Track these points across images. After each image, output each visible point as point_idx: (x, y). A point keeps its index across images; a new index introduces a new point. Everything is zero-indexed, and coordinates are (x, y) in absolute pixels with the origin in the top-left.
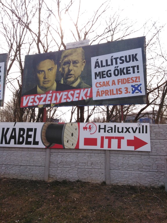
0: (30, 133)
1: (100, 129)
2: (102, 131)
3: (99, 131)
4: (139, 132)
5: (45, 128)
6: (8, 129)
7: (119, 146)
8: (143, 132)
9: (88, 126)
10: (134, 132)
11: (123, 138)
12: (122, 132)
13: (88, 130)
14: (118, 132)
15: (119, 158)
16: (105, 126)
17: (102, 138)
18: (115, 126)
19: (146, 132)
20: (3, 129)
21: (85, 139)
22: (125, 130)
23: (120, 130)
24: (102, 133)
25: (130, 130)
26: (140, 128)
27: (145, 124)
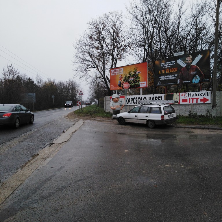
0: (160, 98)
1: (189, 95)
2: (190, 96)
3: (188, 96)
4: (206, 95)
5: (165, 96)
6: (151, 97)
7: (197, 102)
8: (207, 95)
9: (183, 94)
10: (204, 95)
11: (199, 98)
12: (198, 96)
13: (183, 96)
14: (197, 96)
15: (197, 107)
16: (191, 94)
17: (190, 99)
18: (195, 93)
19: (209, 95)
20: (149, 97)
21: (182, 100)
22: (200, 95)
23: (197, 95)
24: (190, 97)
25: (202, 95)
26: (206, 94)
27: (208, 92)
